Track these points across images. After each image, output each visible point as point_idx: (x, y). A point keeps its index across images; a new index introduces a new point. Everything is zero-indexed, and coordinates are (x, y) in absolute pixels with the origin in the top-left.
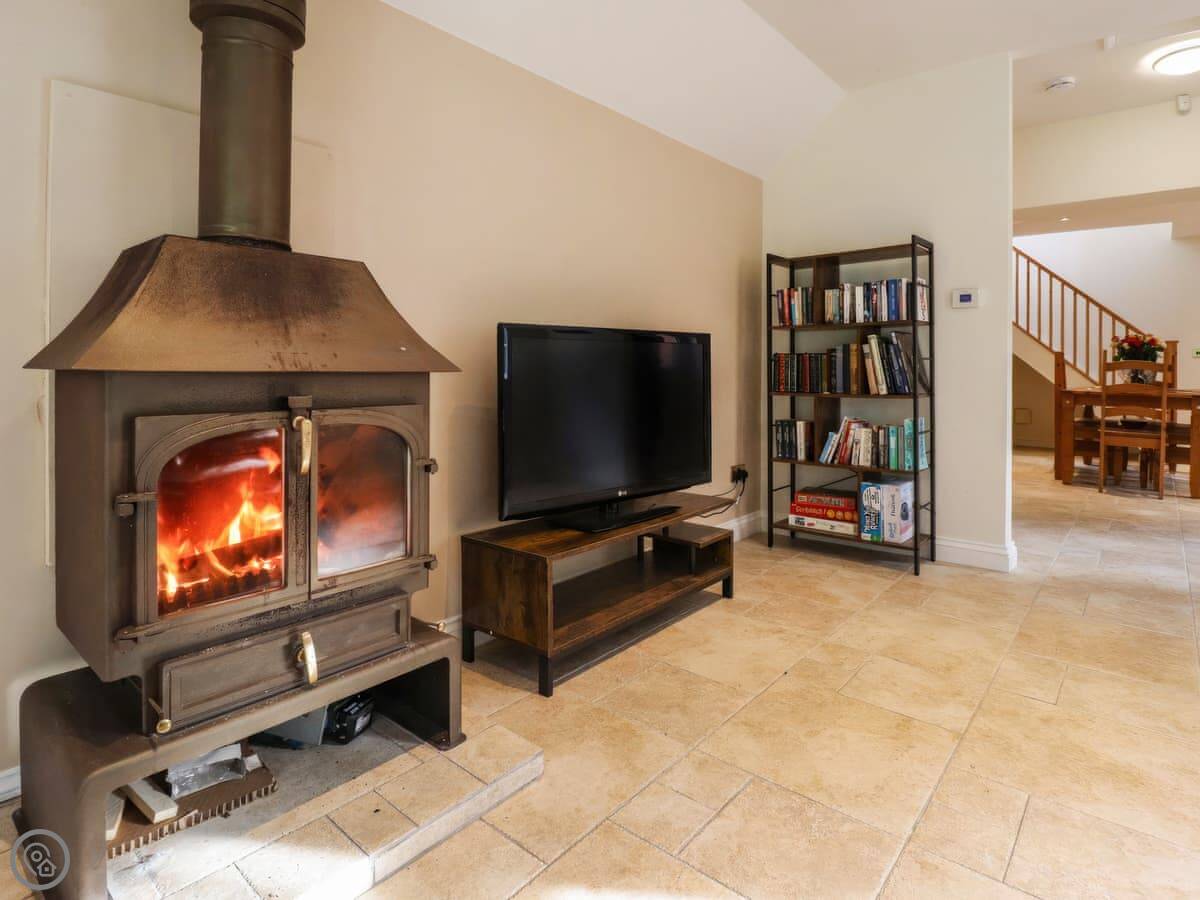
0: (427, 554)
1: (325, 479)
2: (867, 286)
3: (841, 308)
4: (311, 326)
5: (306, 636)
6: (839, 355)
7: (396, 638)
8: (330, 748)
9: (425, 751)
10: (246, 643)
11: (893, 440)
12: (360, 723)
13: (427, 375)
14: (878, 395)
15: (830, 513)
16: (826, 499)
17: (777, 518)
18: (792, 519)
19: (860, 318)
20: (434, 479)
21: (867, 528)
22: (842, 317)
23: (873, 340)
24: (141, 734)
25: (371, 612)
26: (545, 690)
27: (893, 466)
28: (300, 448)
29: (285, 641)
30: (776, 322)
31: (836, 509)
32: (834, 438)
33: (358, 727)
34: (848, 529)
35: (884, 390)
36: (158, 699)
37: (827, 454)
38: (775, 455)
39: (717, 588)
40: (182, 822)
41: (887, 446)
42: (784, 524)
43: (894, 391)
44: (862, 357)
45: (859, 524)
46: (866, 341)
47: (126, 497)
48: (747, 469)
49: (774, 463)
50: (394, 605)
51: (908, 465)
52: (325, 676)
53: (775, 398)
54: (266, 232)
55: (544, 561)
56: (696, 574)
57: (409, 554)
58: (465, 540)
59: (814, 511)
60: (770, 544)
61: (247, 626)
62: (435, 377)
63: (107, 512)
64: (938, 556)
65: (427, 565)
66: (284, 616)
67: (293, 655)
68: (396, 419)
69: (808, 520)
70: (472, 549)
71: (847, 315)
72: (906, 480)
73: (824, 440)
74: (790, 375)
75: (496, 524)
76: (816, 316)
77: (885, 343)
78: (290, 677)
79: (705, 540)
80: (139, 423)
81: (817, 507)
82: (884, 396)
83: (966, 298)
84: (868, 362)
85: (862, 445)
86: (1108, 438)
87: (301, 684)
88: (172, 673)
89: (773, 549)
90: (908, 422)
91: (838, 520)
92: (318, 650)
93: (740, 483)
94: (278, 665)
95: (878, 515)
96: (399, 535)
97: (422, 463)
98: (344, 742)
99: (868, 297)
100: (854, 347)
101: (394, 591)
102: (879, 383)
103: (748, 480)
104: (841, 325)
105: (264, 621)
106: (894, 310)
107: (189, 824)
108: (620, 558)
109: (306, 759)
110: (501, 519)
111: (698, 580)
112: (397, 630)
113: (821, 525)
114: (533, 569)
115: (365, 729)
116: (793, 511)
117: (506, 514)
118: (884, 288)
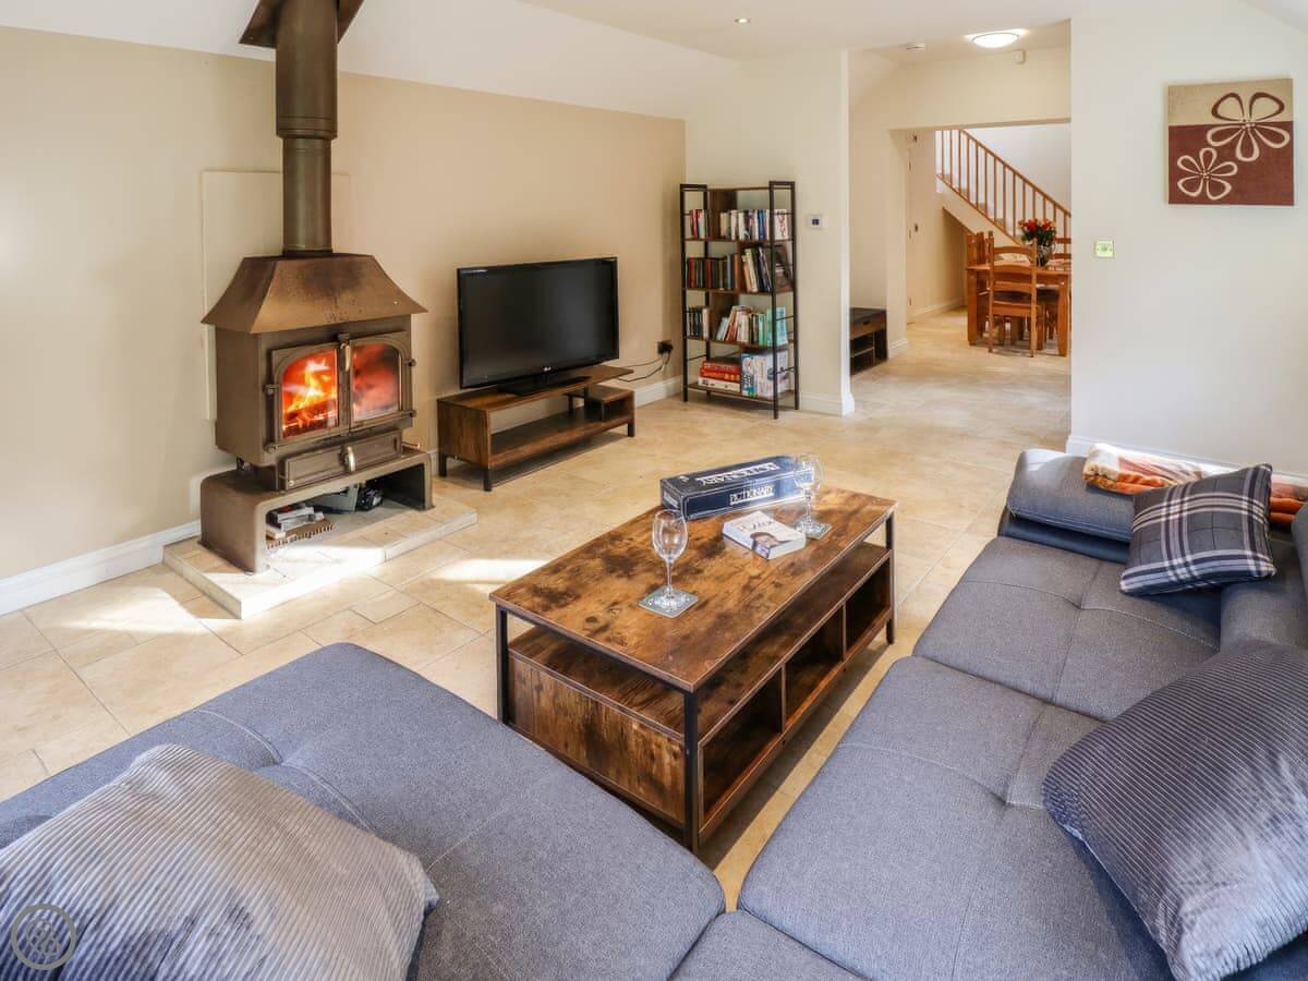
0: (411, 409)
1: (357, 373)
2: (746, 212)
3: (730, 228)
4: (347, 297)
5: (349, 449)
6: (729, 261)
7: (394, 453)
8: (359, 513)
9: (412, 513)
10: (320, 452)
11: (761, 324)
12: (376, 501)
13: (409, 316)
14: (751, 293)
15: (727, 376)
16: (723, 366)
17: (691, 378)
18: (700, 380)
19: (742, 237)
20: (414, 369)
21: (746, 386)
22: (730, 234)
23: (749, 252)
24: (275, 490)
25: (382, 438)
26: (487, 488)
27: (761, 343)
28: (344, 359)
29: (339, 451)
30: (688, 234)
31: (730, 373)
32: (726, 322)
33: (374, 503)
34: (735, 387)
35: (755, 290)
36: (283, 474)
37: (721, 334)
38: (688, 334)
39: (623, 429)
40: (288, 539)
41: (757, 330)
42: (695, 385)
43: (762, 290)
44: (742, 264)
45: (741, 382)
46: (744, 253)
47: (270, 386)
48: (673, 343)
49: (688, 341)
50: (392, 436)
51: (769, 343)
52: (359, 469)
53: (688, 292)
54: (320, 247)
55: (485, 413)
56: (605, 421)
57: (400, 410)
58: (440, 402)
59: (715, 374)
60: (686, 400)
61: (318, 445)
62: (415, 318)
63: (260, 393)
64: (801, 406)
65: (411, 415)
66: (337, 439)
67: (343, 458)
68: (392, 340)
69: (711, 381)
70: (443, 407)
71: (733, 234)
72: (769, 353)
73: (719, 323)
74: (696, 275)
75: (458, 392)
76: (715, 233)
77: (756, 257)
78: (341, 469)
79: (611, 397)
80: (274, 353)
81: (717, 372)
82: (755, 294)
83: (816, 222)
84: (746, 269)
85: (743, 327)
86: (995, 308)
87: (347, 472)
88: (291, 464)
89: (688, 403)
90: (769, 312)
91: (731, 381)
92: (355, 455)
93: (666, 355)
94: (336, 463)
95: (752, 378)
96: (395, 400)
97: (407, 362)
98: (367, 510)
99: (747, 222)
100: (736, 257)
101: (394, 428)
102: (753, 286)
103: (673, 352)
104: (730, 240)
105: (328, 442)
106: (762, 233)
107: (291, 541)
108: (555, 412)
109: (347, 518)
110: (462, 388)
111: (603, 425)
112: (395, 447)
113: (719, 385)
114: (480, 420)
115: (378, 505)
116: (702, 375)
117: (465, 383)
118: (756, 215)
